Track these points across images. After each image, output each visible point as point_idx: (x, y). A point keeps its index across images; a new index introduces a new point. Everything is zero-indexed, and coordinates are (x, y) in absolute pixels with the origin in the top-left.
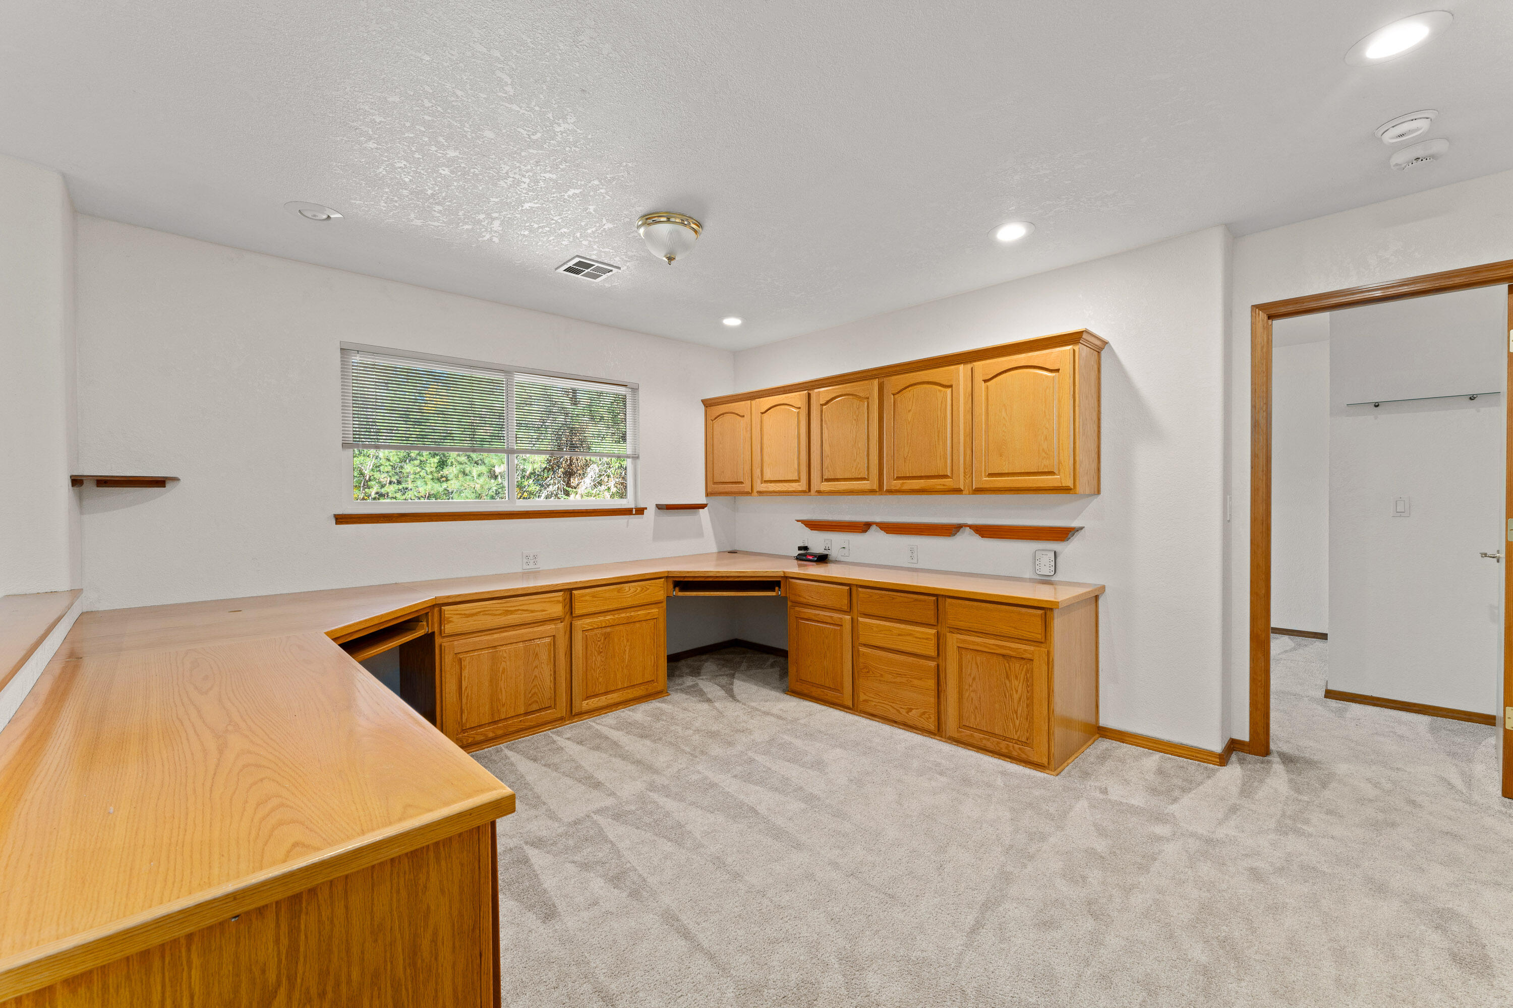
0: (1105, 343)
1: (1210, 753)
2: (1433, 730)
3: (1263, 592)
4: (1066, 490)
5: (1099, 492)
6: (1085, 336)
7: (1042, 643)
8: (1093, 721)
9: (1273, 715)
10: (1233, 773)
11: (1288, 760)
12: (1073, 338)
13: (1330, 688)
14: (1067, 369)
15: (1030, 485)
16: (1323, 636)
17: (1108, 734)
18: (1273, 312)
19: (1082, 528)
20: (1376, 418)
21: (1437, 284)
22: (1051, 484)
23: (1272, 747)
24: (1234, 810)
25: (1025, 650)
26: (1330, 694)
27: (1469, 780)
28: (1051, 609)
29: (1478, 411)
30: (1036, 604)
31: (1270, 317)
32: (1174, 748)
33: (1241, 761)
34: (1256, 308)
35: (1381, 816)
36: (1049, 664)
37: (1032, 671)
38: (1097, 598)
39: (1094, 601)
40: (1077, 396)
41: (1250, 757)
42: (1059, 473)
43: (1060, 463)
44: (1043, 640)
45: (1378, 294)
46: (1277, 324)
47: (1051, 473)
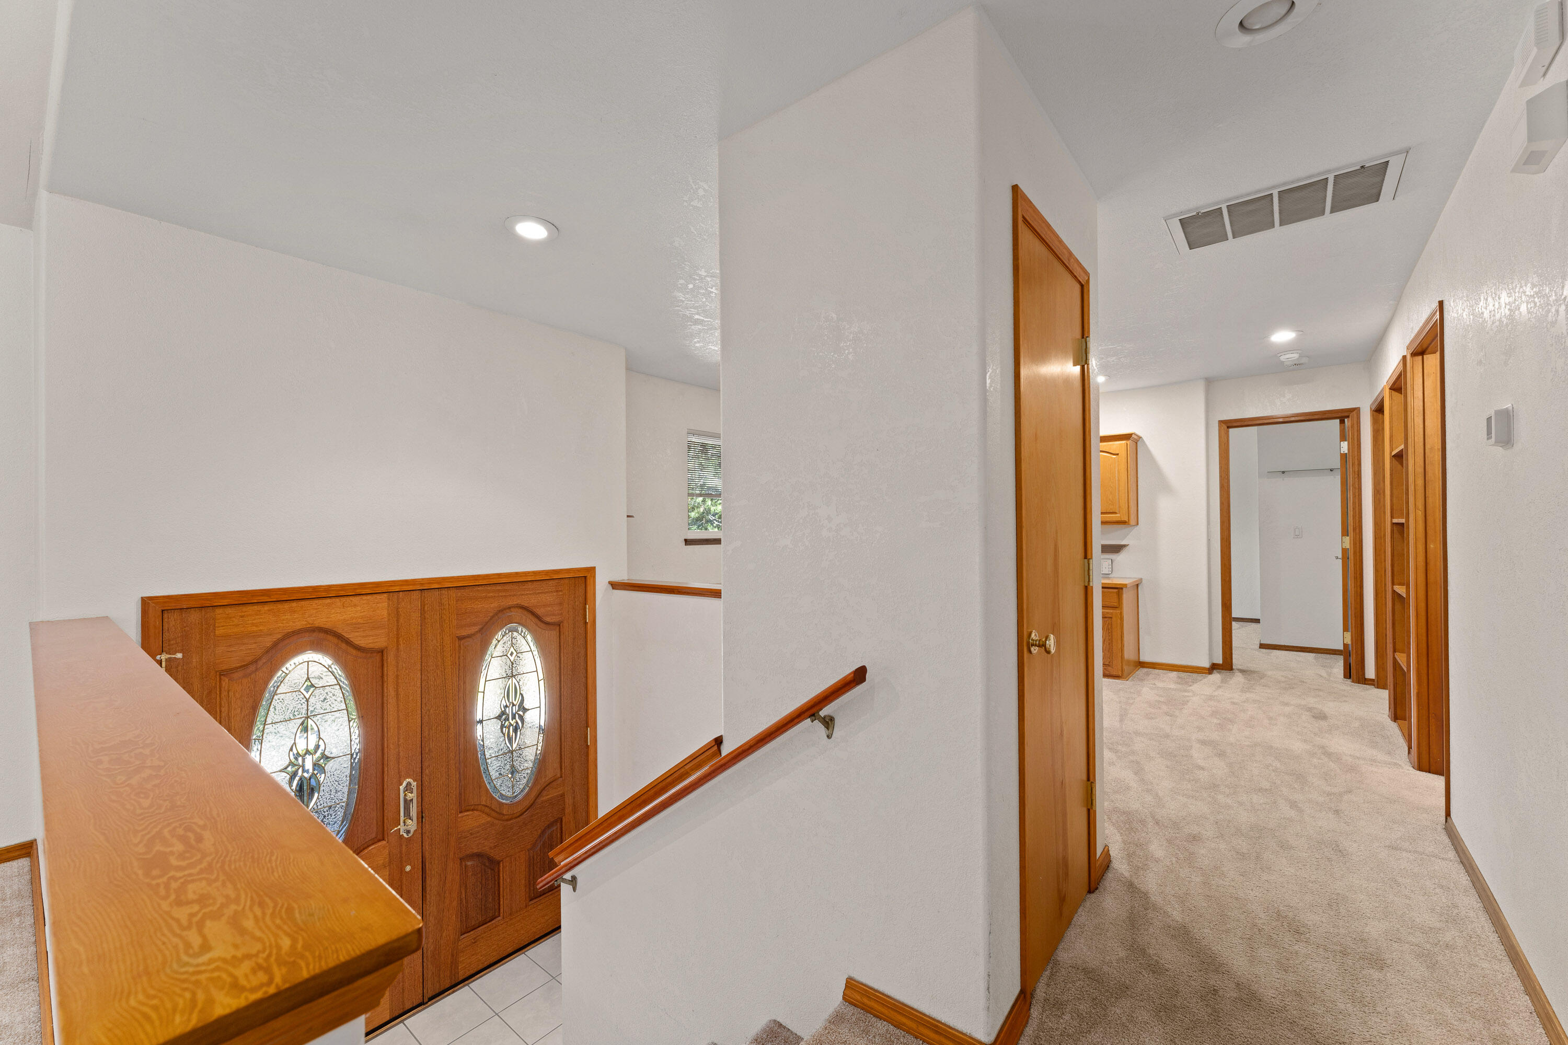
0: (1140, 438)
1: (1204, 668)
2: (1315, 658)
3: (1228, 578)
4: (1123, 523)
5: (1138, 524)
6: (1133, 436)
7: (1117, 607)
8: (1136, 659)
9: (1234, 656)
10: (1216, 677)
11: (1242, 671)
12: (1127, 437)
13: (1262, 642)
14: (1123, 453)
15: (1108, 520)
16: (1257, 621)
17: (1146, 665)
18: (1229, 425)
19: (1128, 545)
20: (1283, 480)
21: (1307, 418)
22: (1114, 520)
23: (1234, 667)
24: (1220, 687)
25: (1107, 613)
26: (1262, 646)
27: (1329, 674)
28: (1122, 588)
29: (1335, 478)
30: (1114, 586)
31: (1228, 427)
32: (1184, 668)
33: (1218, 672)
34: (1221, 422)
35: (1287, 686)
36: (1122, 619)
37: (1111, 624)
38: (1137, 585)
39: (1136, 587)
40: (1129, 469)
41: (1223, 671)
42: (1119, 512)
43: (1119, 507)
44: (1118, 606)
45: (1281, 420)
46: (1231, 430)
47: (1115, 513)
